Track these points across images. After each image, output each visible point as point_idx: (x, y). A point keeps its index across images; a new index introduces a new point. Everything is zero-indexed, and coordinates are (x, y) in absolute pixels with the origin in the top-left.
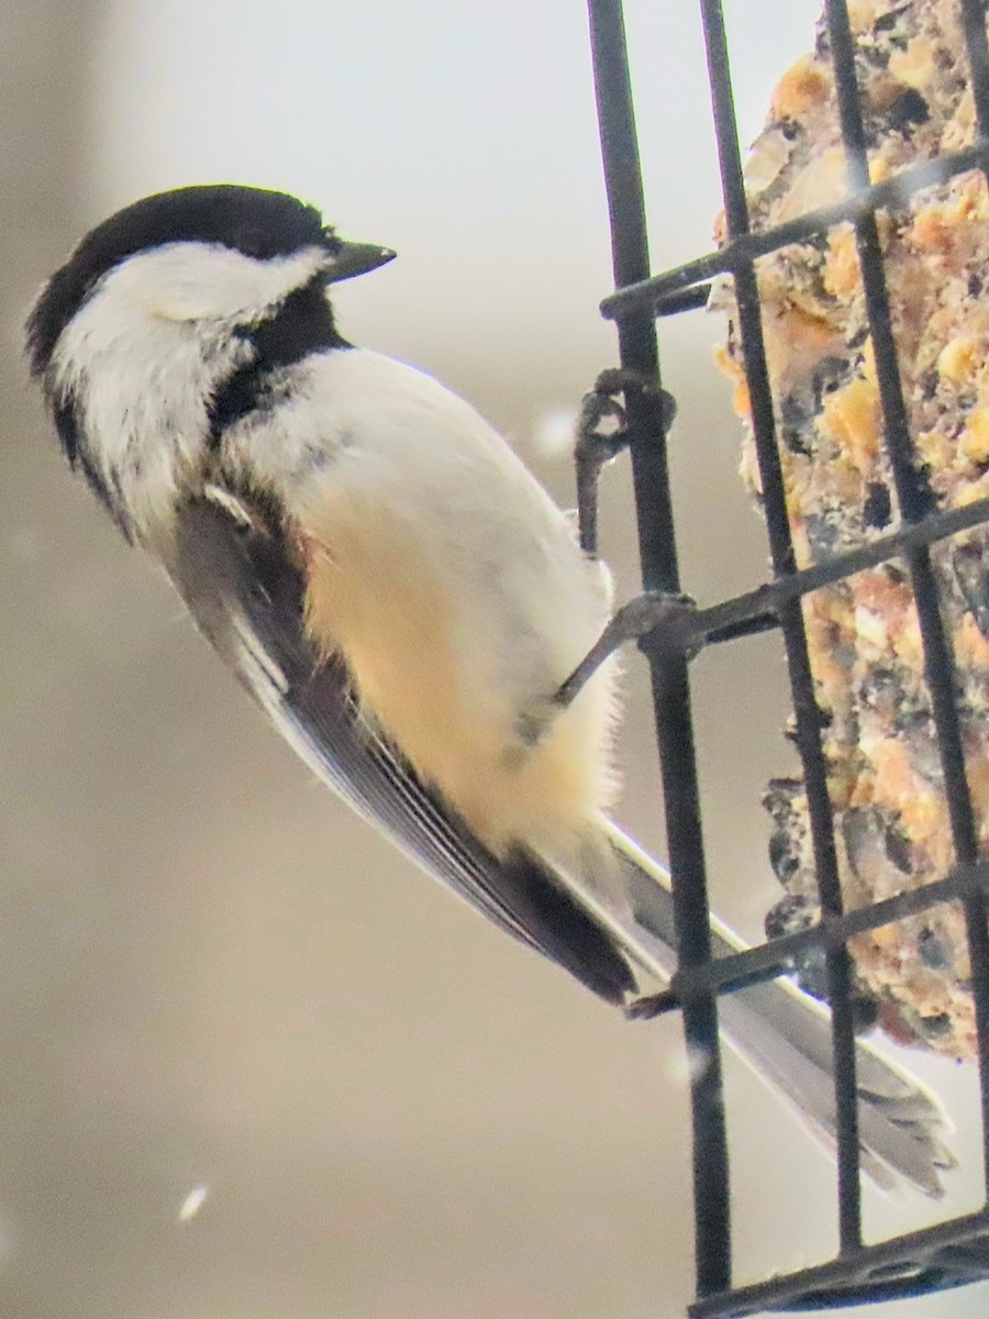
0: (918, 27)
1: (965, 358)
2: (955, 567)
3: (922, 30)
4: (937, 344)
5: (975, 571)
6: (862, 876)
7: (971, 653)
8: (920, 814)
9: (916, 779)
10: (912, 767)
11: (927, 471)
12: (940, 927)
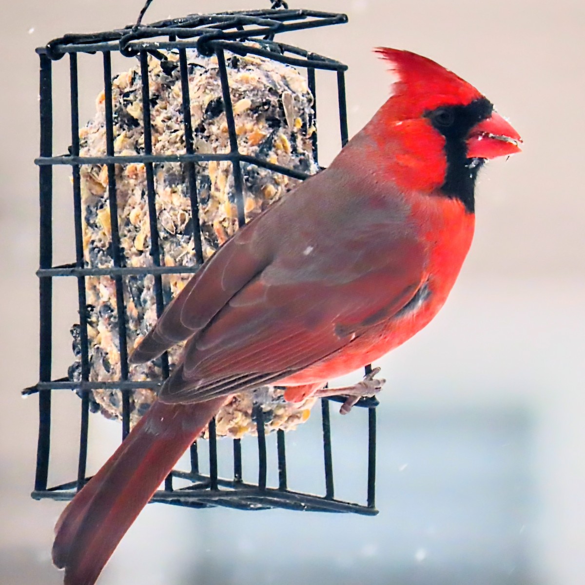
0: (136, 98)
1: (137, 216)
2: (129, 282)
3: (138, 100)
4: (131, 208)
5: (135, 286)
6: (95, 369)
7: (132, 311)
8: (113, 356)
9: (113, 345)
10: (112, 340)
11: (123, 249)
12: (116, 394)
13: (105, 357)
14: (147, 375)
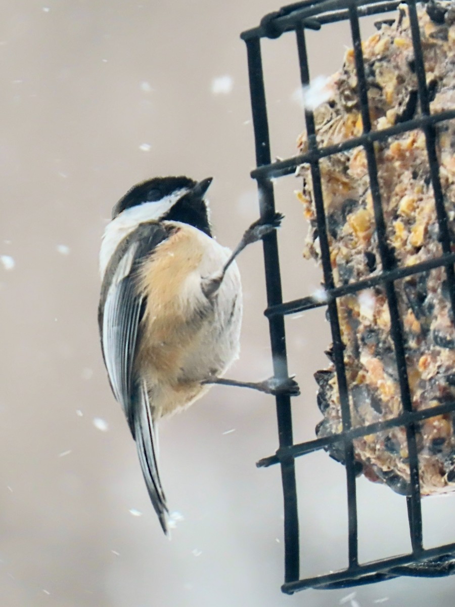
1: (410, 204)
2: (405, 290)
4: (398, 197)
5: (413, 292)
6: (360, 413)
7: (411, 325)
8: (387, 389)
9: (385, 375)
10: (384, 370)
11: (393, 249)
12: (394, 436)
13: (373, 395)
14: (439, 399)
